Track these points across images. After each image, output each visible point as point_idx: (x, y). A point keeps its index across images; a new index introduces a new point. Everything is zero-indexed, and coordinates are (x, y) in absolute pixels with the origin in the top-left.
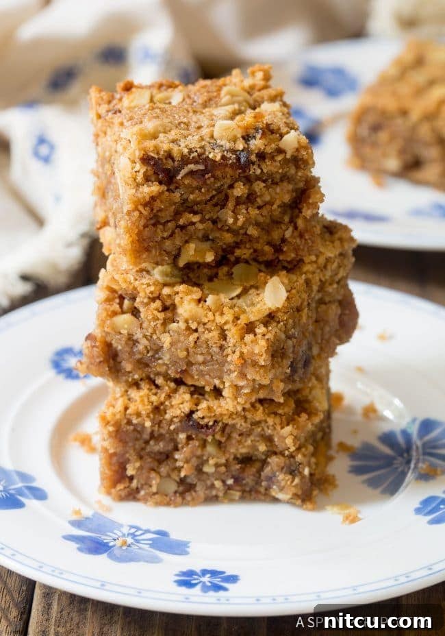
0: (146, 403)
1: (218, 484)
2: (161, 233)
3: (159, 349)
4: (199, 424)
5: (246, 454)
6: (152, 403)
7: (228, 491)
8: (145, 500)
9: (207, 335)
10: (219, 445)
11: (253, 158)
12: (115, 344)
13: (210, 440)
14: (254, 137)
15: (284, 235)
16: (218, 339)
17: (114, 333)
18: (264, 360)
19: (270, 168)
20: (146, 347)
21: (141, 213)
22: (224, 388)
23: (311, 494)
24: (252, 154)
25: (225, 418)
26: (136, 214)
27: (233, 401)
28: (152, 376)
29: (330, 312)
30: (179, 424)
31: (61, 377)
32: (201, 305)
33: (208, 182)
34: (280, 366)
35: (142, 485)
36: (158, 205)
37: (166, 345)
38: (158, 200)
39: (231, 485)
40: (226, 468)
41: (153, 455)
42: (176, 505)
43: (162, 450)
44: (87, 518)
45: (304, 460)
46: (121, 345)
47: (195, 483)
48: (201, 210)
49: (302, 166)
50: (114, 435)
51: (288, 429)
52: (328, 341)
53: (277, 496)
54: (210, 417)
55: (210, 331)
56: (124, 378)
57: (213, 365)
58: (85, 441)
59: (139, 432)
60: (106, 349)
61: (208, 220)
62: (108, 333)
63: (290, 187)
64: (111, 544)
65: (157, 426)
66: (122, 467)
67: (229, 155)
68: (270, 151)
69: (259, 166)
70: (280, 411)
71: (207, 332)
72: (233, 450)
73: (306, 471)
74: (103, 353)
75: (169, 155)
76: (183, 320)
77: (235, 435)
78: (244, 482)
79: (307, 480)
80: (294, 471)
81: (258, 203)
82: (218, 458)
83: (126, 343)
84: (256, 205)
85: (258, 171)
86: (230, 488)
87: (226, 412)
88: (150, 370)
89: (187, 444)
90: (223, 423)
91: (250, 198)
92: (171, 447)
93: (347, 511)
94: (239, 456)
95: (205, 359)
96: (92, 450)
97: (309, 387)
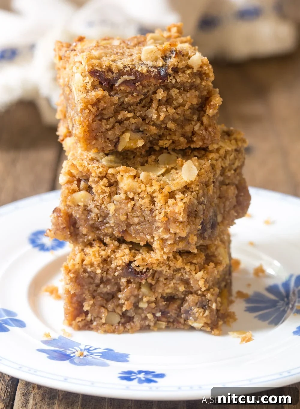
0: (97, 256)
1: (150, 316)
2: (105, 126)
3: (106, 216)
4: (136, 271)
5: (170, 293)
6: (102, 256)
7: (157, 322)
8: (97, 329)
9: (141, 202)
10: (151, 287)
11: (170, 71)
12: (74, 214)
13: (144, 283)
14: (170, 57)
15: (194, 129)
16: (149, 204)
17: (73, 206)
18: (182, 217)
19: (182, 78)
20: (97, 215)
21: (90, 111)
22: (154, 241)
23: (218, 324)
24: (169, 68)
25: (155, 266)
26: (87, 111)
27: (160, 252)
28: (102, 237)
29: (230, 190)
30: (121, 271)
31: (36, 251)
32: (136, 180)
33: (138, 88)
34: (194, 224)
35: (95, 318)
36: (102, 104)
37: (111, 212)
38: (102, 101)
39: (159, 317)
40: (156, 304)
41: (102, 295)
42: (119, 333)
43: (109, 292)
44: (55, 339)
45: (213, 298)
46: (79, 214)
47: (133, 316)
48: (133, 110)
49: (205, 78)
50: (74, 280)
51: (200, 274)
52: (228, 212)
53: (193, 325)
54: (144, 266)
55: (142, 198)
56: (81, 240)
57: (145, 224)
58: (53, 292)
59: (92, 278)
60: (68, 219)
61: (138, 117)
62: (69, 206)
63: (197, 93)
64: (72, 355)
65: (105, 273)
66: (80, 305)
67: (152, 69)
68: (181, 67)
69: (174, 77)
70: (194, 261)
71: (140, 199)
72: (160, 291)
73: (214, 306)
74: (66, 221)
75: (110, 70)
76: (124, 192)
77: (162, 279)
78: (169, 315)
79: (215, 313)
80: (205, 306)
81: (174, 104)
82: (149, 297)
83: (83, 213)
84: (173, 106)
85: (174, 81)
86: (158, 319)
87: (154, 261)
88: (100, 233)
89: (127, 286)
90: (153, 270)
91: (168, 101)
92: (115, 289)
93: (244, 335)
94: (165, 295)
95: (139, 220)
96: (59, 297)
97: (215, 245)
